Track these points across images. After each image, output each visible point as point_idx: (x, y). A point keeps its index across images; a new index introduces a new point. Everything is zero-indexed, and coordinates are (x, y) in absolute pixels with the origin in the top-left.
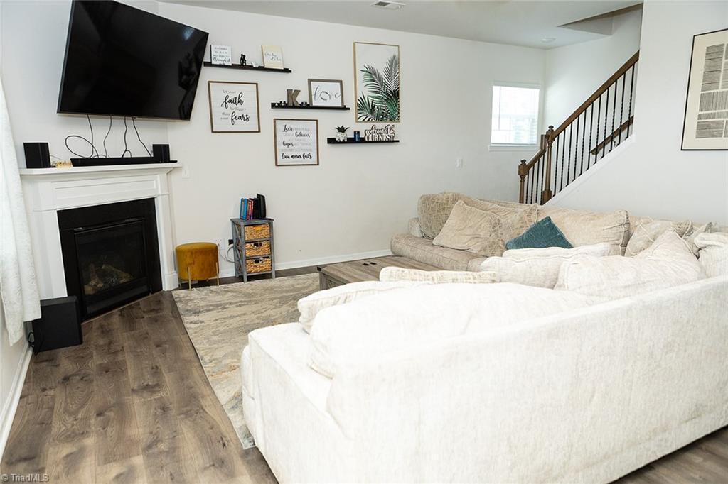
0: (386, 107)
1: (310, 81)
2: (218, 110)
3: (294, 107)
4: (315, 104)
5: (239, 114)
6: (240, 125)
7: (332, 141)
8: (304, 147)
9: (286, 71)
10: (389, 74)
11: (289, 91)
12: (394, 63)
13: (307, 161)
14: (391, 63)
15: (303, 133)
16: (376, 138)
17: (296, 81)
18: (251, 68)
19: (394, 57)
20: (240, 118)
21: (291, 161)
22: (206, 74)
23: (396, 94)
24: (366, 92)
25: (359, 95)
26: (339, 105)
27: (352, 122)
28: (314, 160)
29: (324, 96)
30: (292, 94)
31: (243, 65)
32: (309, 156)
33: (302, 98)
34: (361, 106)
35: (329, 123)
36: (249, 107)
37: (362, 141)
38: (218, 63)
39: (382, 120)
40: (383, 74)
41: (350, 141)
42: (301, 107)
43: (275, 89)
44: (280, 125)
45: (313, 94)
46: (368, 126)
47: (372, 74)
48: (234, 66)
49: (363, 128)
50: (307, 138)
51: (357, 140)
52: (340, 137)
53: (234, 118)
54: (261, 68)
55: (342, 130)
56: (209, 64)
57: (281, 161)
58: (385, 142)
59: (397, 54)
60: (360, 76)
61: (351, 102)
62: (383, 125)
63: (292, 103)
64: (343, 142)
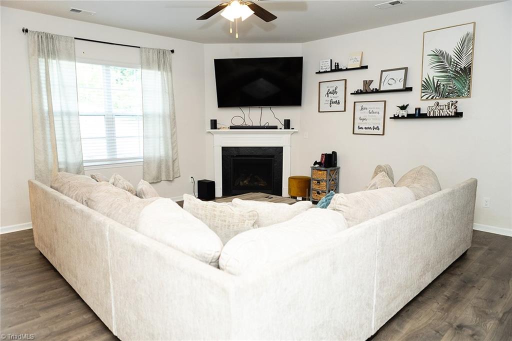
1: (383, 71)
2: (324, 98)
3: (367, 93)
4: (383, 89)
5: (334, 100)
6: (335, 107)
7: (396, 117)
8: (374, 121)
9: (364, 67)
10: (460, 54)
11: (365, 82)
12: (468, 42)
13: (376, 132)
14: (463, 43)
15: (374, 111)
16: (437, 114)
17: (371, 74)
18: (341, 70)
19: (468, 34)
20: (335, 103)
21: (364, 131)
23: (467, 70)
24: (433, 74)
25: (425, 76)
26: (401, 87)
27: (415, 101)
28: (381, 132)
29: (391, 82)
30: (367, 83)
31: (337, 69)
32: (378, 128)
33: (374, 86)
34: (426, 86)
35: (394, 102)
36: (340, 96)
37: (424, 116)
38: (323, 71)
39: (446, 97)
40: (451, 54)
41: (410, 116)
42: (372, 92)
43: (356, 81)
44: (358, 106)
45: (383, 81)
46: (432, 103)
47: (440, 57)
48: (332, 71)
49: (426, 106)
50: (377, 115)
51: (419, 115)
53: (332, 102)
54: (347, 69)
55: (403, 108)
56: (318, 72)
57: (357, 131)
58: (446, 117)
59: (471, 31)
60: (428, 60)
61: (415, 83)
62: (444, 102)
63: (367, 90)
64: (403, 117)
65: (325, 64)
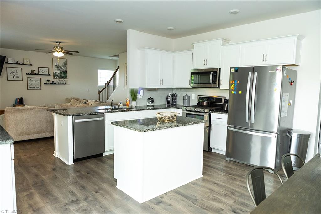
0: (63, 75)
1: (38, 68)
2: (9, 74)
3: (33, 74)
4: (39, 74)
5: (16, 76)
6: (16, 79)
7: (45, 84)
8: (37, 85)
9: (31, 65)
10: (63, 66)
11: (32, 70)
13: (37, 89)
14: (64, 63)
15: (36, 81)
16: (59, 83)
17: (34, 68)
18: (20, 64)
19: (65, 62)
20: (16, 77)
21: (32, 89)
22: (5, 65)
23: (66, 72)
24: (56, 71)
25: (54, 71)
26: (48, 74)
27: (51, 78)
28: (40, 88)
29: (43, 71)
30: (33, 71)
31: (17, 63)
32: (38, 87)
33: (36, 72)
34: (55, 75)
35: (44, 79)
36: (19, 73)
37: (55, 84)
38: (9, 63)
39: (61, 78)
40: (61, 66)
41: (51, 84)
42: (35, 74)
43: (28, 70)
44: (29, 79)
45: (39, 71)
46: (57, 80)
47: (58, 66)
48: (14, 64)
49: (56, 80)
50: (37, 83)
51: (53, 83)
52: (48, 82)
53: (14, 77)
54: (23, 64)
55: (48, 81)
56: (7, 63)
57: (29, 88)
58: (62, 84)
59: (66, 61)
60: (54, 67)
61: (51, 73)
62: (61, 80)
64: (49, 84)
65: (11, 60)
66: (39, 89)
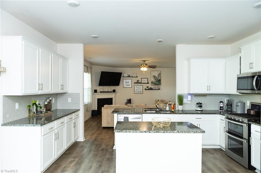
0: (157, 83)
1: (141, 78)
2: (124, 84)
3: (138, 83)
4: (142, 82)
5: (128, 84)
6: (128, 86)
7: (145, 89)
8: (140, 90)
9: (137, 77)
10: (158, 76)
11: (137, 80)
12: (160, 74)
15: (140, 88)
16: (155, 89)
17: (139, 79)
18: (131, 77)
21: (137, 93)
22: (122, 78)
23: (160, 80)
24: (153, 80)
25: (152, 80)
26: (147, 82)
27: (150, 86)
29: (144, 81)
30: (138, 81)
31: (129, 76)
32: (141, 92)
33: (139, 82)
34: (152, 83)
35: (145, 86)
36: (130, 83)
37: (152, 89)
39: (157, 85)
40: (157, 76)
41: (149, 89)
42: (139, 83)
43: (135, 80)
44: (135, 86)
45: (142, 80)
46: (154, 86)
47: (154, 77)
48: (128, 77)
49: (152, 87)
51: (151, 89)
52: (147, 88)
54: (132, 77)
56: (123, 77)
57: (135, 93)
58: (157, 89)
59: (160, 72)
60: (152, 77)
61: (150, 82)
62: (157, 86)
63: (138, 82)
64: (148, 89)
65: (126, 75)
66: (141, 93)
